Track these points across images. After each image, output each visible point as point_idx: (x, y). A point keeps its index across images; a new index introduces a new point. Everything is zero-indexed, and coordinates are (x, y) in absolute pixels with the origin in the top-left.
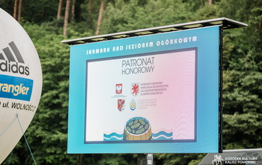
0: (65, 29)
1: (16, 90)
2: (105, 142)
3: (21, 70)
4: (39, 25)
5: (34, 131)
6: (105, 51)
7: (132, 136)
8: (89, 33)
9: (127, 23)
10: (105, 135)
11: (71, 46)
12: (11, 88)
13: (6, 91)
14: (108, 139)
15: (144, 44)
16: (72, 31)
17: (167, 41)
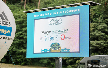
0: (25, 6)
1: (5, 32)
2: (42, 53)
3: (7, 23)
4: (14, 5)
5: (12, 49)
6: (42, 15)
7: (53, 51)
8: (35, 8)
9: (50, 4)
10: (42, 50)
11: (27, 13)
12: (3, 31)
13: (1, 32)
15: (58, 12)
16: (28, 7)
17: (67, 11)
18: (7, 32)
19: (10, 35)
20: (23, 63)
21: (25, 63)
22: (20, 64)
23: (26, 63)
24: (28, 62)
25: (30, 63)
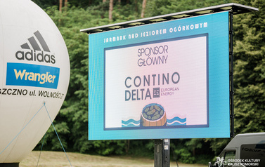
0: (111, 12)
1: (42, 79)
2: (123, 128)
3: (47, 58)
4: (85, 9)
6: (121, 39)
7: (148, 122)
8: (134, 16)
10: (123, 122)
11: (89, 35)
12: (37, 76)
13: (32, 79)
14: (126, 125)
15: (157, 31)
16: (117, 14)
17: (180, 27)
18: (48, 78)
19: (54, 85)
20: (107, 151)
21: (112, 149)
22: (100, 152)
23: (115, 150)
24: (119, 147)
25: (124, 150)
